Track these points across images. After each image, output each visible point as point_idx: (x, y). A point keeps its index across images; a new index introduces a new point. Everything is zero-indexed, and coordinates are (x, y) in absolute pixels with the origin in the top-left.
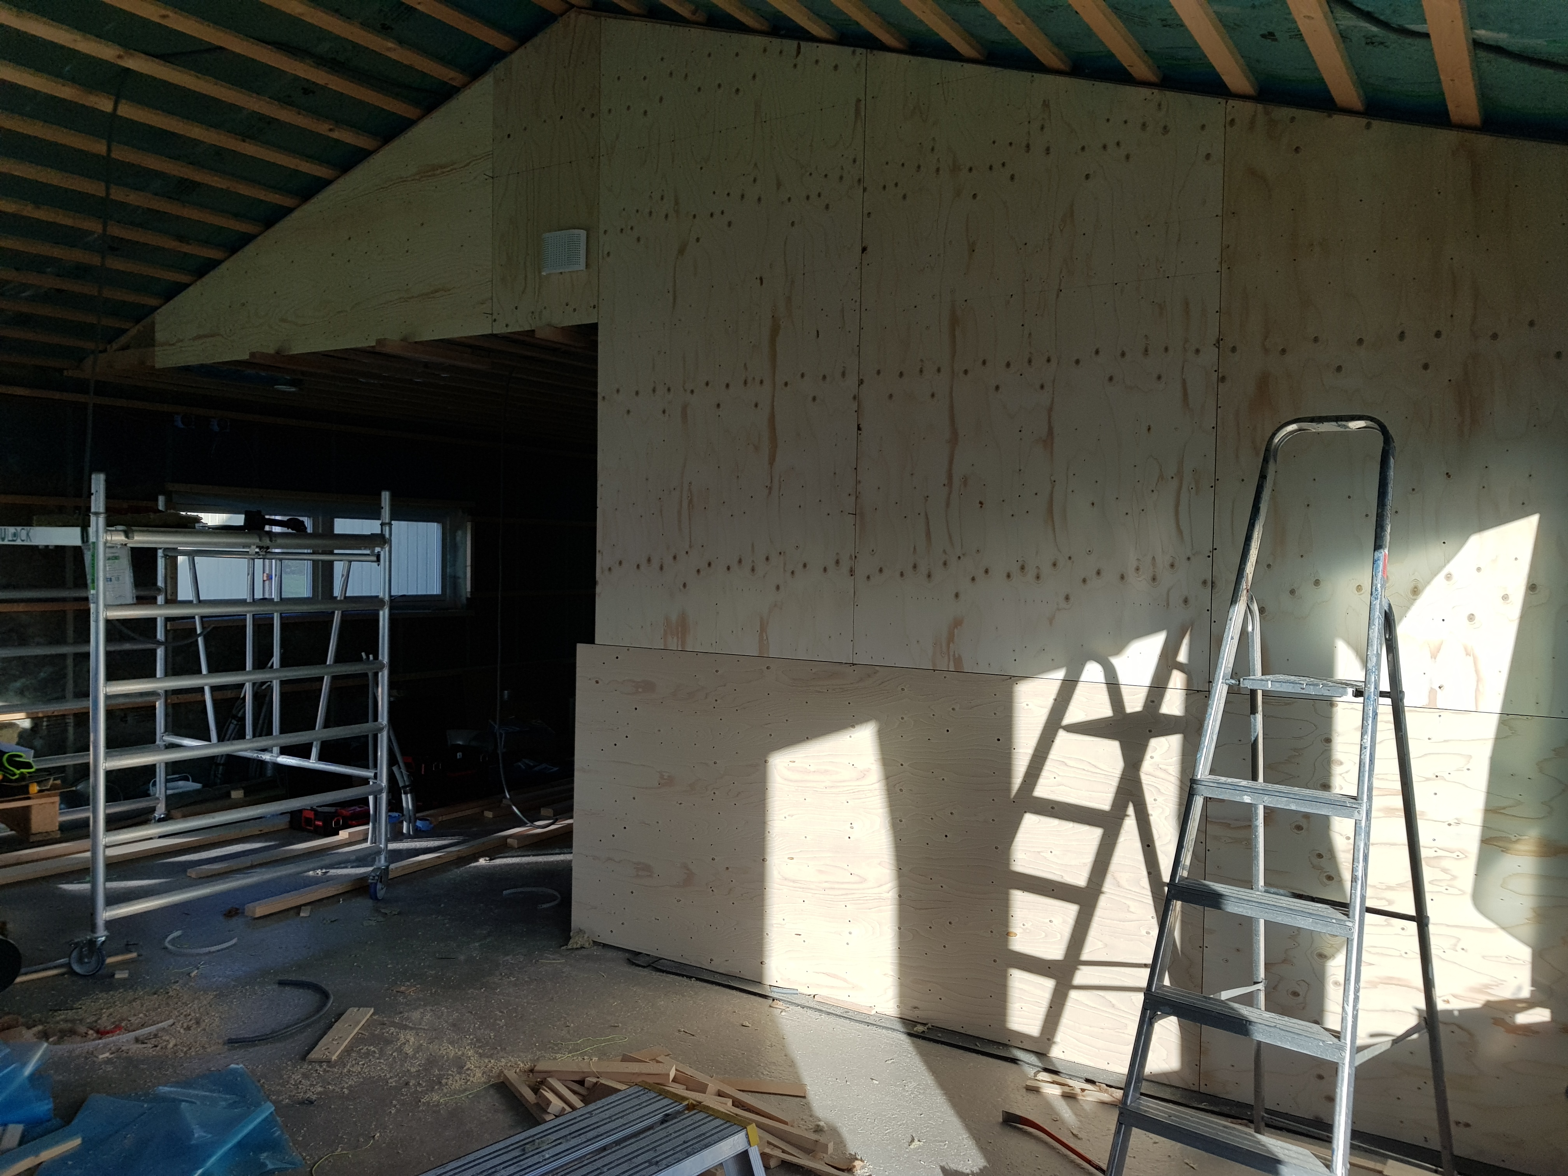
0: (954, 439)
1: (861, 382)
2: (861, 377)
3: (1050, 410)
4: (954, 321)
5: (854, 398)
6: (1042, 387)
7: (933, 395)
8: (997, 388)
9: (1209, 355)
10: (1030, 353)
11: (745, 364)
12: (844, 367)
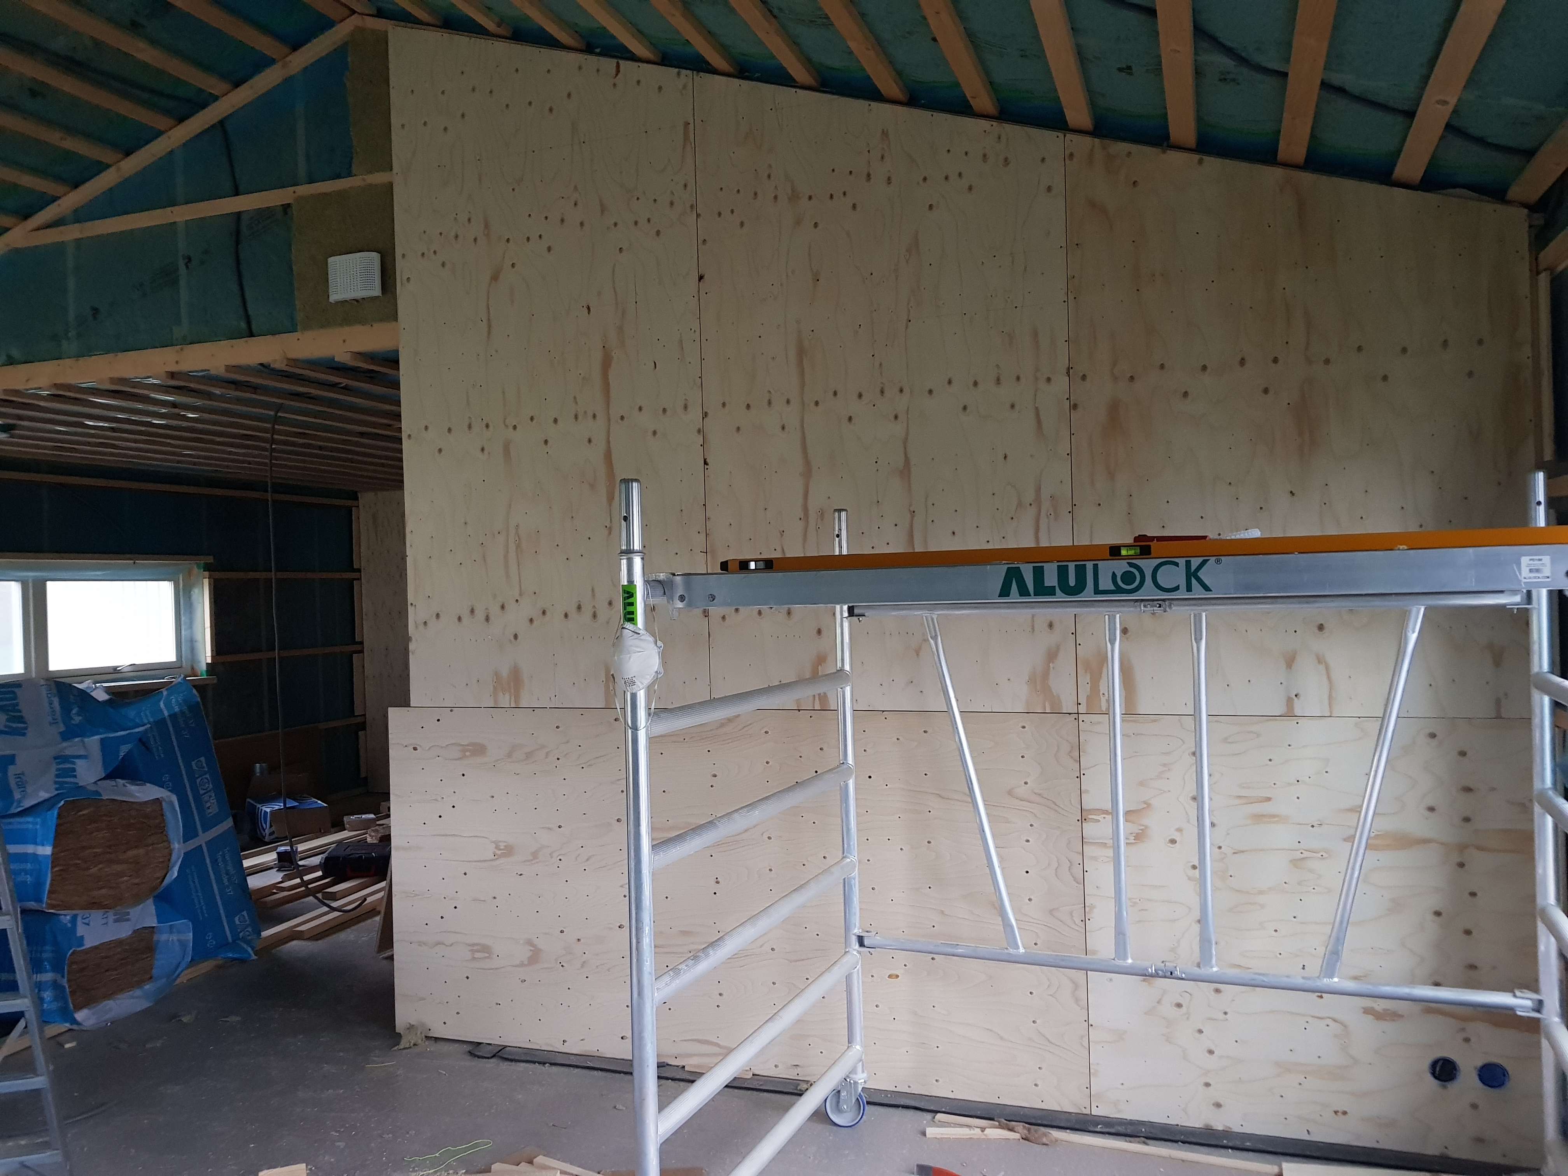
0: (808, 473)
1: (705, 415)
2: (705, 410)
3: (905, 441)
4: (801, 352)
5: (699, 431)
6: (896, 417)
7: (783, 428)
8: (850, 419)
9: (1061, 383)
10: (883, 383)
11: (575, 398)
12: (686, 399)
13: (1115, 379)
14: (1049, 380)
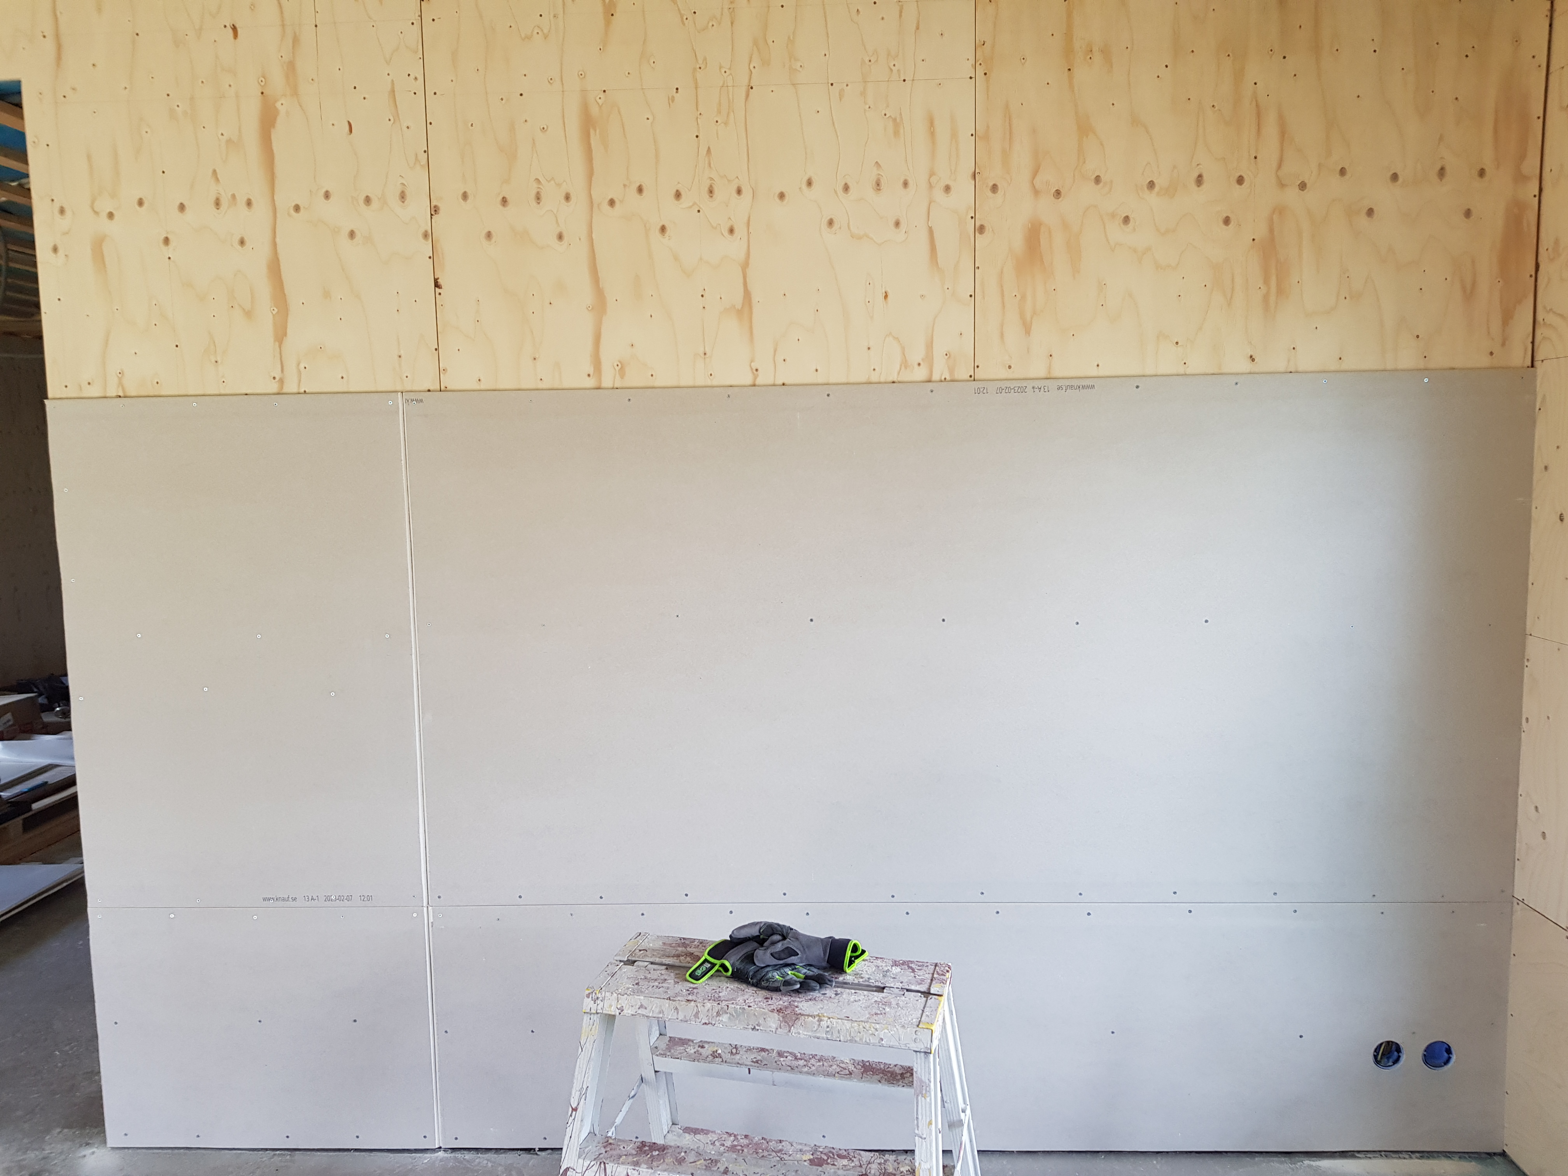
0: (600, 305)
1: (435, 210)
2: (433, 204)
3: (745, 266)
4: (588, 123)
5: (425, 235)
6: (731, 231)
7: (560, 237)
8: (663, 229)
9: (964, 194)
10: (711, 179)
11: (214, 171)
12: (403, 184)
13: (1036, 192)
14: (947, 189)
